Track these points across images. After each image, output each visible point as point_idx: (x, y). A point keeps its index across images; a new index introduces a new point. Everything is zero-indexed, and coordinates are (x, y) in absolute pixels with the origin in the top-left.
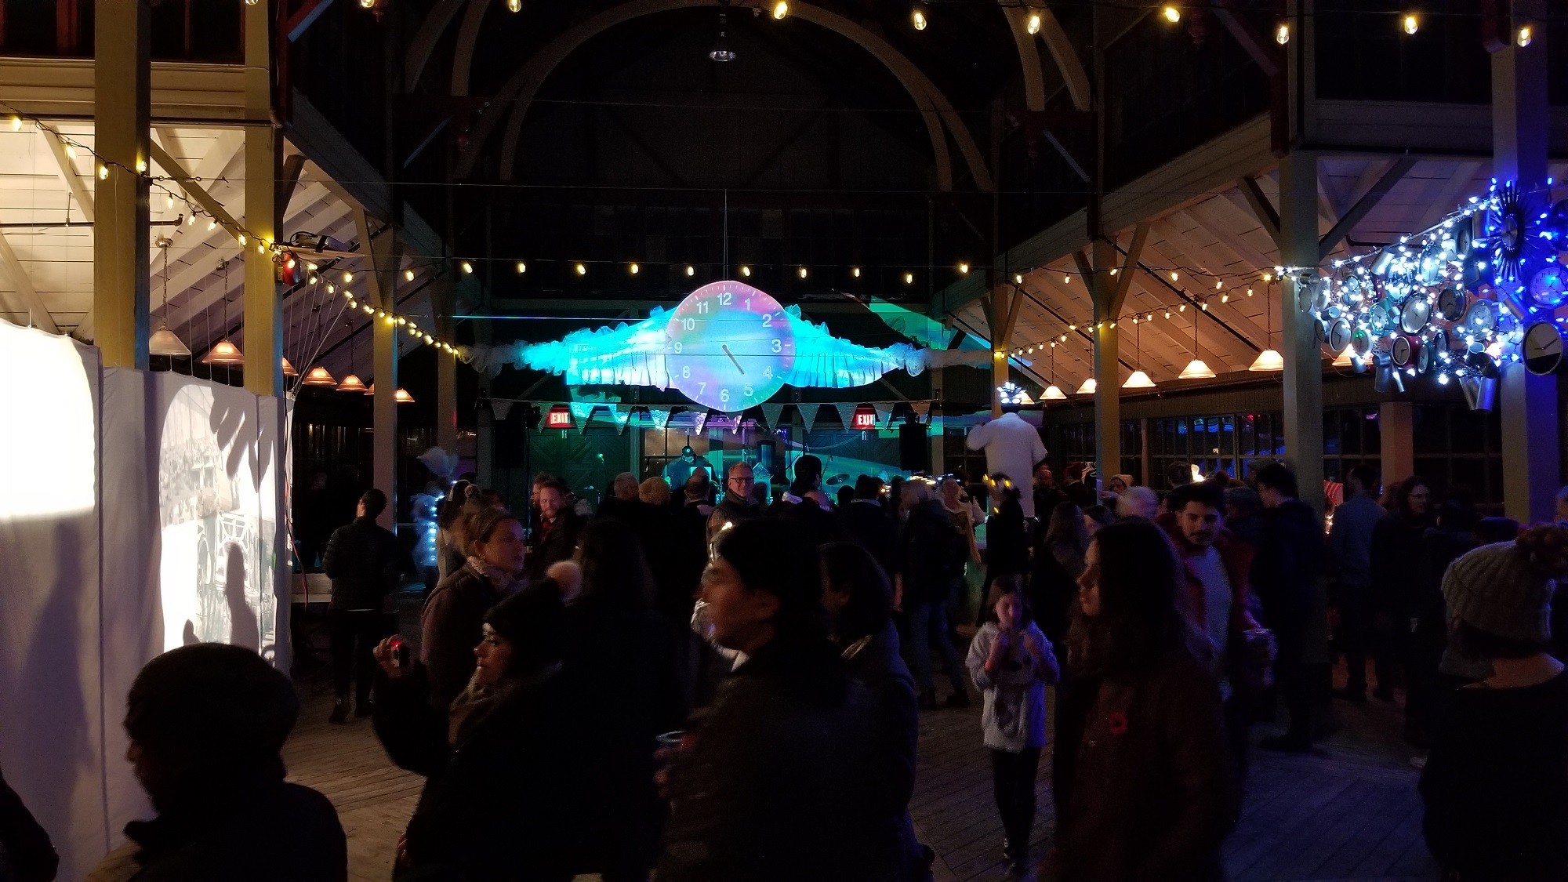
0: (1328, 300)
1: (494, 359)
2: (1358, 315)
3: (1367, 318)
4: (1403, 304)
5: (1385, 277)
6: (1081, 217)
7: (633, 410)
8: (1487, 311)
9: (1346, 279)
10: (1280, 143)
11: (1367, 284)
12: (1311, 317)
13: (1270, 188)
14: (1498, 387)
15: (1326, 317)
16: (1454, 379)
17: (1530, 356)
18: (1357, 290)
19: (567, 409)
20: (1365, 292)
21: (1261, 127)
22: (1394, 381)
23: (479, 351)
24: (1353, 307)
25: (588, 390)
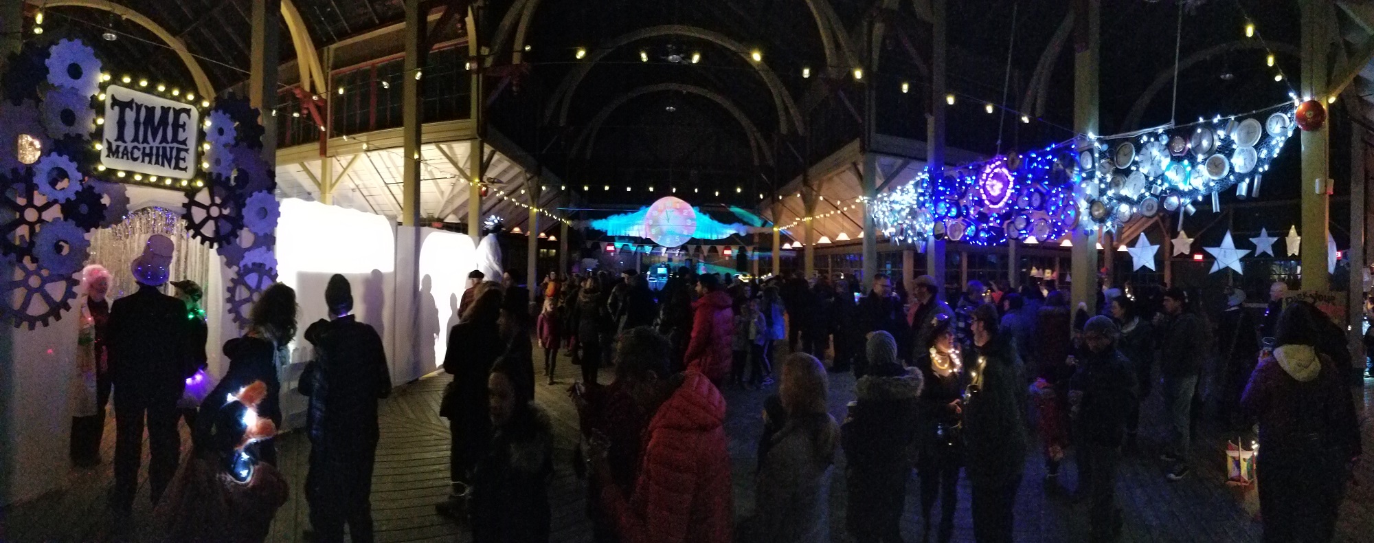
0: (876, 210)
1: (582, 225)
2: (885, 216)
3: (888, 217)
4: (899, 212)
5: (893, 202)
6: (800, 178)
7: (638, 246)
8: (924, 216)
9: (882, 203)
10: (863, 150)
11: (887, 204)
12: (871, 216)
13: (861, 168)
14: (927, 244)
15: (875, 217)
16: (913, 241)
17: (936, 233)
18: (884, 207)
19: (613, 245)
20: (887, 207)
21: (856, 144)
22: (896, 241)
23: (576, 222)
24: (884, 212)
25: (621, 238)
